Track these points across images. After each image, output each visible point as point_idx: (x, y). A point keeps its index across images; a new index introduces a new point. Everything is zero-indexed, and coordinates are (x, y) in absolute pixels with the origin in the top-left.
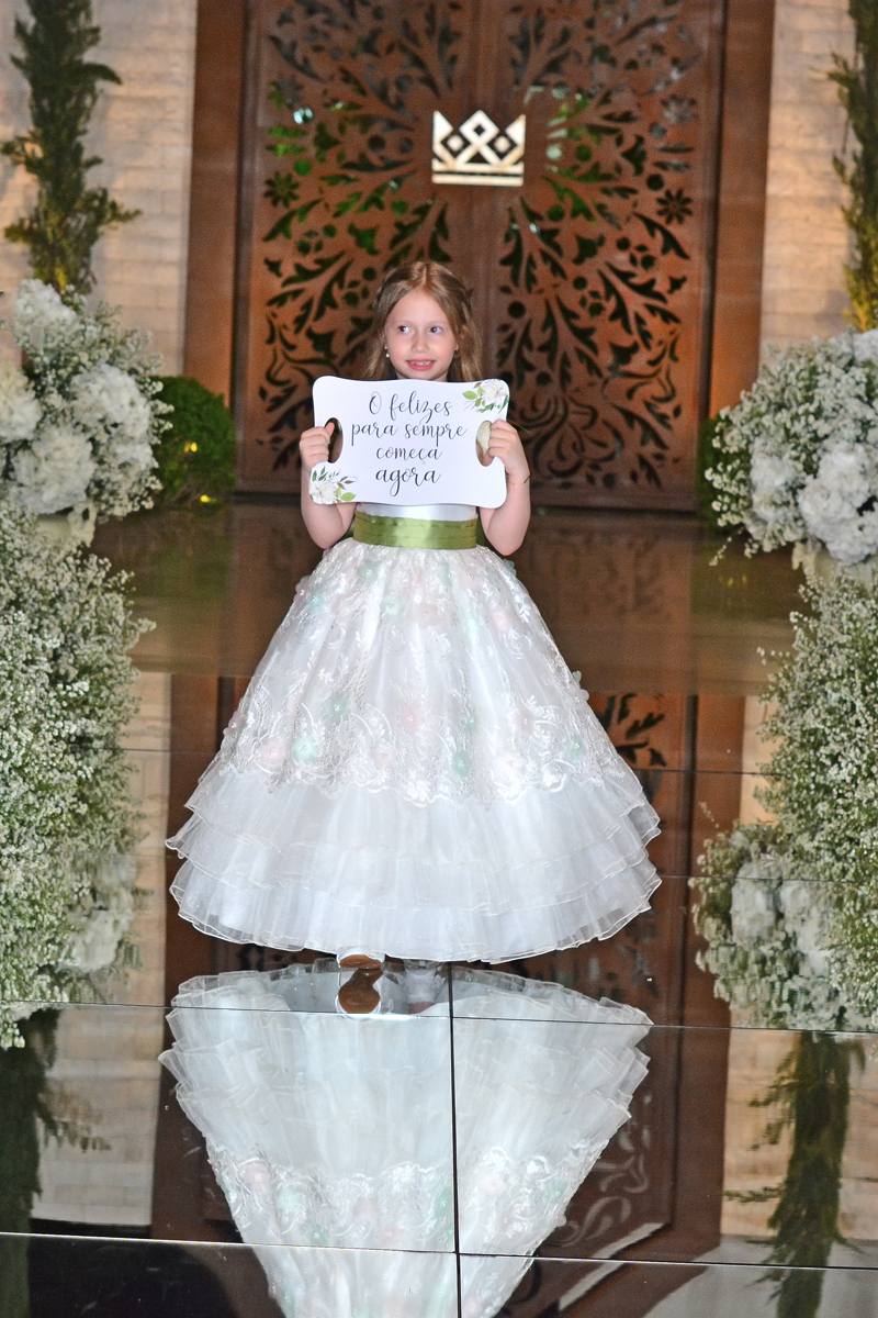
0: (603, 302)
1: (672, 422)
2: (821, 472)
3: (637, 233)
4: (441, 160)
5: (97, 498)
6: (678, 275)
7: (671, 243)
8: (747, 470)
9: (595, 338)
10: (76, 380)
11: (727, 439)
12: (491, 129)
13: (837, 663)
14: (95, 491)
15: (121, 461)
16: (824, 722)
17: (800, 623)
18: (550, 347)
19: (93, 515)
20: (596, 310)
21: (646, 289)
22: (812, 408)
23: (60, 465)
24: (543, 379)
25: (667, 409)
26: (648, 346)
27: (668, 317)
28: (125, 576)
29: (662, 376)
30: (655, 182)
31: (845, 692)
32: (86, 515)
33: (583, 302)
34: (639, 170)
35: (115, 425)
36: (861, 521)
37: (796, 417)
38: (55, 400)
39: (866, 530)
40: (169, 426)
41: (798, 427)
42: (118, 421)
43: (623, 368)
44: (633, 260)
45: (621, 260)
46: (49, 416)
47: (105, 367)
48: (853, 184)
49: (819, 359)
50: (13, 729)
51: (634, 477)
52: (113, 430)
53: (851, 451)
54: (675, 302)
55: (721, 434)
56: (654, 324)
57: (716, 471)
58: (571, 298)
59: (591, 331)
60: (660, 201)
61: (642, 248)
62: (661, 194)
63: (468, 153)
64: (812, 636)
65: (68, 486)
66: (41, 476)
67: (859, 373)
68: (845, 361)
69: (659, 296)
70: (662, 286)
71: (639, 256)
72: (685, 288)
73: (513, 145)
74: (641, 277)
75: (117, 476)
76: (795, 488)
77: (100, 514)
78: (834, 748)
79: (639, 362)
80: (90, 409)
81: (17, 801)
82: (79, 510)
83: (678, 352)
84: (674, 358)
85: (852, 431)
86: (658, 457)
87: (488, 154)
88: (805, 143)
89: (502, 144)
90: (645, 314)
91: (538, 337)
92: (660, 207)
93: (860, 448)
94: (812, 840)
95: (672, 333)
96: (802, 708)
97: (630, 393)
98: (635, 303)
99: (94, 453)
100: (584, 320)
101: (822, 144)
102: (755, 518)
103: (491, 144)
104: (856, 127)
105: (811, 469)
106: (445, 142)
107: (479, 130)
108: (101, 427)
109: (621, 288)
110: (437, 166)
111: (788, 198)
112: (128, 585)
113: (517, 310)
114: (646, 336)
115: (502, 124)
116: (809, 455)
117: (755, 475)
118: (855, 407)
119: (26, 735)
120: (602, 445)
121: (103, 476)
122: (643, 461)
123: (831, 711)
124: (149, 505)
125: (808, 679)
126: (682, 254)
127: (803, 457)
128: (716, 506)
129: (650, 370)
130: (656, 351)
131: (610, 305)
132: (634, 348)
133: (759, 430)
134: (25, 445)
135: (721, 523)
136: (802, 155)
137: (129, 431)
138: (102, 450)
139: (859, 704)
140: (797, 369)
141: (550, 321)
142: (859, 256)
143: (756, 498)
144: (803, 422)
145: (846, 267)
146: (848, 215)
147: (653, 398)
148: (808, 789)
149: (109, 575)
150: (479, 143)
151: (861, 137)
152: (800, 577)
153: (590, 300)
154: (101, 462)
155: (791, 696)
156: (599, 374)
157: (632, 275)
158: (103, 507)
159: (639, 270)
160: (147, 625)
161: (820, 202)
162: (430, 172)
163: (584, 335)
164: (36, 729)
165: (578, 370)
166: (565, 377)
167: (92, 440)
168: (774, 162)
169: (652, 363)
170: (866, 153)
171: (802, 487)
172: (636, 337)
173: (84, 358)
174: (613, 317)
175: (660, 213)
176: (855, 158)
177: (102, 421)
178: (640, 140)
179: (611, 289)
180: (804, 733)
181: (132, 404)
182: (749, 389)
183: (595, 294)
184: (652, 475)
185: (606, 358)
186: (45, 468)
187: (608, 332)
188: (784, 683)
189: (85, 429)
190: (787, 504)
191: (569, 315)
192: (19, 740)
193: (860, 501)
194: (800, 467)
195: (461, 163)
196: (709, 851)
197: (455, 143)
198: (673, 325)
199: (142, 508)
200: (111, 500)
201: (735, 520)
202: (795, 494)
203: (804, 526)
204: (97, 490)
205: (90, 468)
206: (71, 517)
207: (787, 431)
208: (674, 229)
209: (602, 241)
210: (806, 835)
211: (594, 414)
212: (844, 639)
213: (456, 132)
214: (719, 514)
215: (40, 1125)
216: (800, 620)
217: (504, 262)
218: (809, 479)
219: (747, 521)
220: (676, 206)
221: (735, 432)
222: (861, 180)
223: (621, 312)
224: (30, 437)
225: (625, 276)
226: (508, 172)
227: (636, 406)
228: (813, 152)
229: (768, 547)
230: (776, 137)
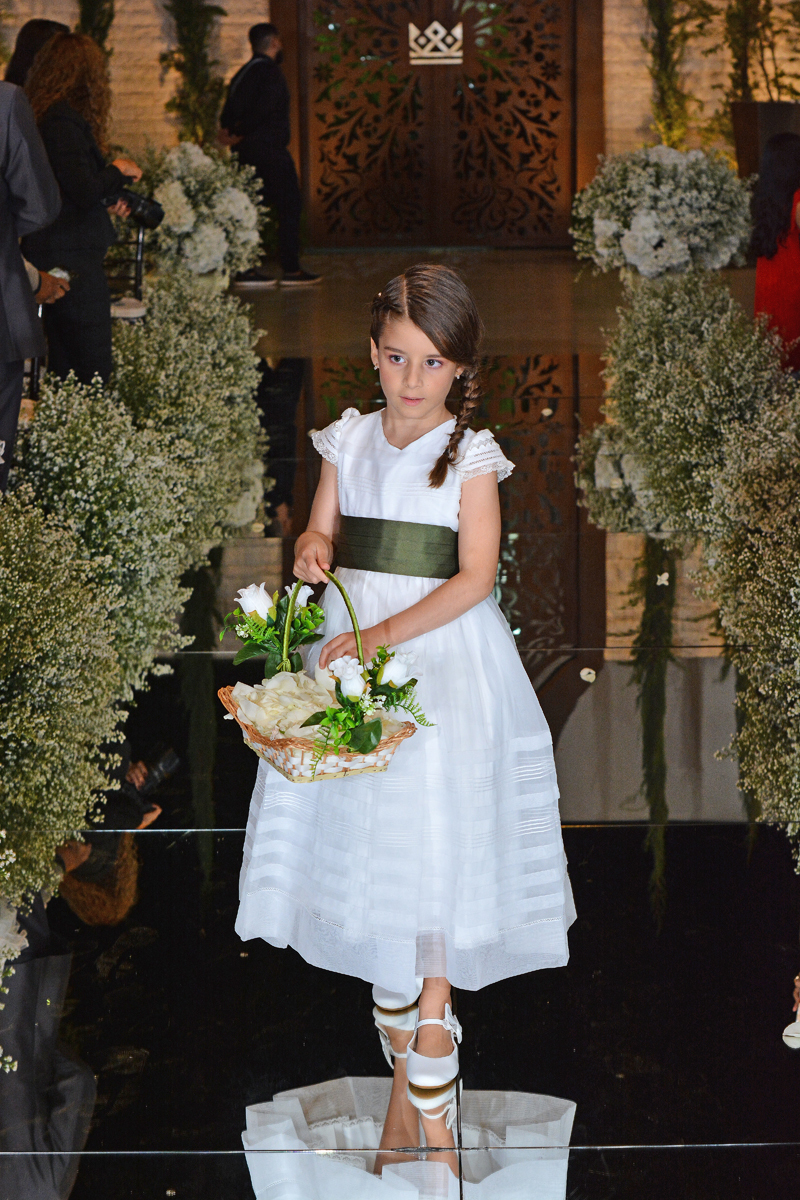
0: (512, 128)
1: (556, 195)
2: (632, 227)
3: (530, 88)
4: (414, 51)
5: (230, 263)
6: (554, 110)
7: (550, 93)
8: (591, 226)
9: (509, 149)
10: (214, 197)
11: (580, 210)
12: (442, 32)
13: (641, 334)
14: (228, 258)
15: (242, 240)
16: (636, 367)
17: (623, 313)
18: (483, 156)
19: (228, 272)
20: (508, 133)
21: (537, 119)
22: (626, 191)
23: (209, 245)
24: (480, 175)
25: (552, 188)
26: (539, 152)
27: (550, 135)
28: (248, 307)
29: (549, 169)
30: (539, 57)
31: (647, 350)
32: (224, 272)
33: (500, 128)
34: (529, 51)
35: (238, 221)
36: (655, 253)
37: (616, 197)
38: (204, 209)
39: (660, 258)
40: (267, 220)
41: (618, 203)
42: (238, 218)
43: (526, 166)
44: (528, 103)
45: (522, 103)
46: (201, 219)
47: (230, 189)
48: (653, 53)
49: (629, 163)
50: (195, 395)
51: (535, 228)
52: (237, 224)
53: (649, 214)
54: (554, 126)
55: (577, 207)
56: (542, 140)
57: (574, 229)
58: (494, 127)
59: (506, 145)
60: (543, 68)
61: (533, 96)
62: (543, 64)
63: (430, 46)
64: (629, 319)
65: (214, 257)
66: (198, 252)
67: (651, 170)
68: (643, 164)
69: (544, 123)
70: (546, 117)
71: (532, 100)
72: (560, 117)
73: (455, 40)
74: (534, 113)
75: (240, 250)
76: (618, 236)
77: (232, 271)
78: (642, 380)
79: (535, 162)
80: (223, 214)
81: (199, 434)
82: (220, 269)
83: (558, 155)
84: (555, 158)
85: (648, 203)
86: (549, 216)
87: (442, 46)
88: (624, 30)
89: (449, 40)
90: (536, 133)
91: (476, 150)
92: (542, 71)
93: (653, 213)
94: (633, 431)
95: (552, 144)
96: (625, 359)
97: (531, 180)
98: (531, 128)
99: (227, 237)
100: (502, 139)
101: (636, 30)
102: (598, 254)
103: (443, 40)
104: (653, 20)
105: (627, 225)
106: (416, 40)
107: (436, 32)
108: (230, 223)
109: (522, 119)
110: (412, 54)
111: (617, 62)
112: (251, 311)
113: (463, 135)
114: (538, 146)
115: (449, 28)
116: (626, 217)
117: (596, 230)
118: (649, 190)
119: (202, 399)
120: (515, 210)
121: (232, 250)
122: (540, 219)
123: (640, 361)
124: (259, 264)
125: (628, 343)
126: (556, 98)
127: (622, 219)
128: (576, 248)
129: (541, 166)
130: (545, 155)
131: (517, 130)
132: (532, 154)
133: (596, 206)
134: (188, 235)
135: (579, 257)
136: (624, 37)
137: (245, 224)
138: (231, 236)
139: (655, 356)
140: (617, 169)
141: (482, 141)
142: (658, 94)
143: (597, 243)
144: (621, 199)
145: (652, 101)
146: (651, 72)
147: (545, 182)
148: (629, 404)
149: (240, 306)
150: (436, 40)
151: (656, 25)
152: (622, 286)
153: (505, 128)
154: (231, 242)
155: (619, 353)
156: (513, 170)
157: (528, 111)
158: (233, 267)
159: (532, 109)
160: (262, 333)
161: (635, 63)
162: (409, 58)
163: (503, 148)
164: (207, 395)
165: (500, 168)
166: (493, 173)
167: (226, 230)
168: (608, 41)
169: (543, 162)
170: (659, 34)
171: (622, 236)
172: (532, 148)
173: (218, 184)
174: (519, 137)
175: (543, 75)
176: (654, 38)
177: (231, 219)
178: (529, 33)
179: (516, 121)
180: (626, 374)
181: (247, 208)
182: (590, 182)
183: (507, 124)
184: (545, 227)
185: (515, 162)
186: (200, 247)
187: (517, 146)
188: (615, 347)
189: (221, 225)
190: (614, 245)
191: (493, 137)
192: (198, 401)
193: (655, 242)
194: (620, 224)
195: (426, 52)
196: (582, 441)
197: (422, 41)
198: (553, 140)
199: (255, 266)
200: (238, 263)
201: (586, 255)
202: (619, 240)
203: (625, 258)
204: (230, 257)
205: (225, 246)
206: (216, 274)
207: (612, 205)
208: (552, 84)
209: (509, 93)
210: (630, 430)
211: (511, 193)
212: (645, 321)
213: (422, 34)
214: (578, 252)
215: (214, 620)
216: (622, 310)
217: (454, 108)
218: (626, 232)
219: (593, 256)
220: (552, 71)
221: (584, 206)
222: (657, 50)
223: (523, 134)
224: (191, 230)
225: (524, 113)
226: (454, 56)
227: (535, 187)
228: (630, 35)
229: (605, 270)
230: (608, 27)
